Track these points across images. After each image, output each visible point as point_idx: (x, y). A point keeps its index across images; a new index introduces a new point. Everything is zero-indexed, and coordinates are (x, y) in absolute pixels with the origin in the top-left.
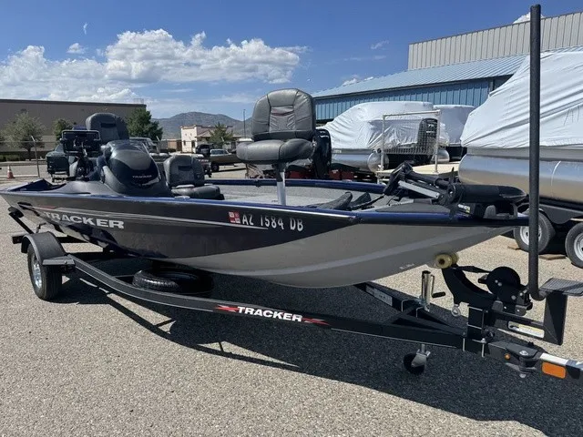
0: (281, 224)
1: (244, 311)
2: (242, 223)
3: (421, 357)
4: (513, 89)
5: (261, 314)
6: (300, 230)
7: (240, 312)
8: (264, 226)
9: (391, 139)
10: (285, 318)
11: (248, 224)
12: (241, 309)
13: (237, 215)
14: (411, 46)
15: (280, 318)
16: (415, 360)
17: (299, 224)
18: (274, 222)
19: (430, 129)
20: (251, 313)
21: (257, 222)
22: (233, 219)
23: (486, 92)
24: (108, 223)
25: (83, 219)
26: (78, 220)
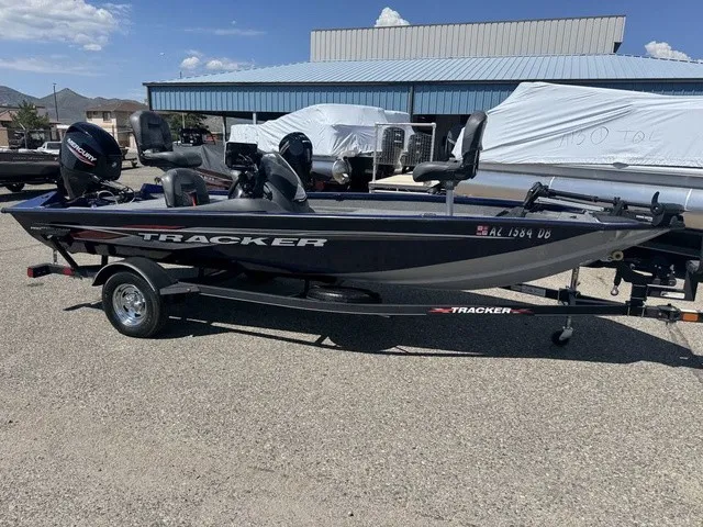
0: (530, 234)
1: (457, 311)
2: (488, 235)
3: (567, 332)
5: (473, 312)
7: (454, 312)
8: (512, 236)
9: (354, 146)
11: (495, 235)
12: (455, 309)
13: (486, 228)
14: (313, 33)
15: (491, 312)
16: (563, 335)
17: (547, 233)
18: (523, 232)
19: (398, 138)
20: (465, 312)
21: (505, 233)
22: (480, 232)
23: (406, 96)
24: (296, 242)
25: (242, 237)
26: (230, 240)
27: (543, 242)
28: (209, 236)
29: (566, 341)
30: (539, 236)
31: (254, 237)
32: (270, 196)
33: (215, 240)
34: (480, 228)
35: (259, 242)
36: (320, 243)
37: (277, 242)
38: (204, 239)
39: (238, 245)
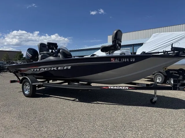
0: (128, 60)
1: (110, 88)
2: (115, 61)
4: (150, 42)
5: (116, 88)
6: (133, 61)
7: (109, 88)
8: (122, 61)
10: (123, 88)
11: (117, 61)
13: (114, 59)
15: (122, 88)
17: (133, 59)
18: (125, 59)
20: (113, 88)
21: (120, 60)
22: (112, 60)
23: (131, 48)
24: (64, 68)
25: (51, 68)
26: (49, 69)
27: (133, 62)
28: (44, 68)
29: (155, 102)
30: (131, 61)
31: (54, 67)
32: (59, 56)
33: (46, 69)
34: (112, 59)
35: (55, 69)
36: (69, 67)
37: (59, 68)
38: (43, 69)
39: (51, 70)
